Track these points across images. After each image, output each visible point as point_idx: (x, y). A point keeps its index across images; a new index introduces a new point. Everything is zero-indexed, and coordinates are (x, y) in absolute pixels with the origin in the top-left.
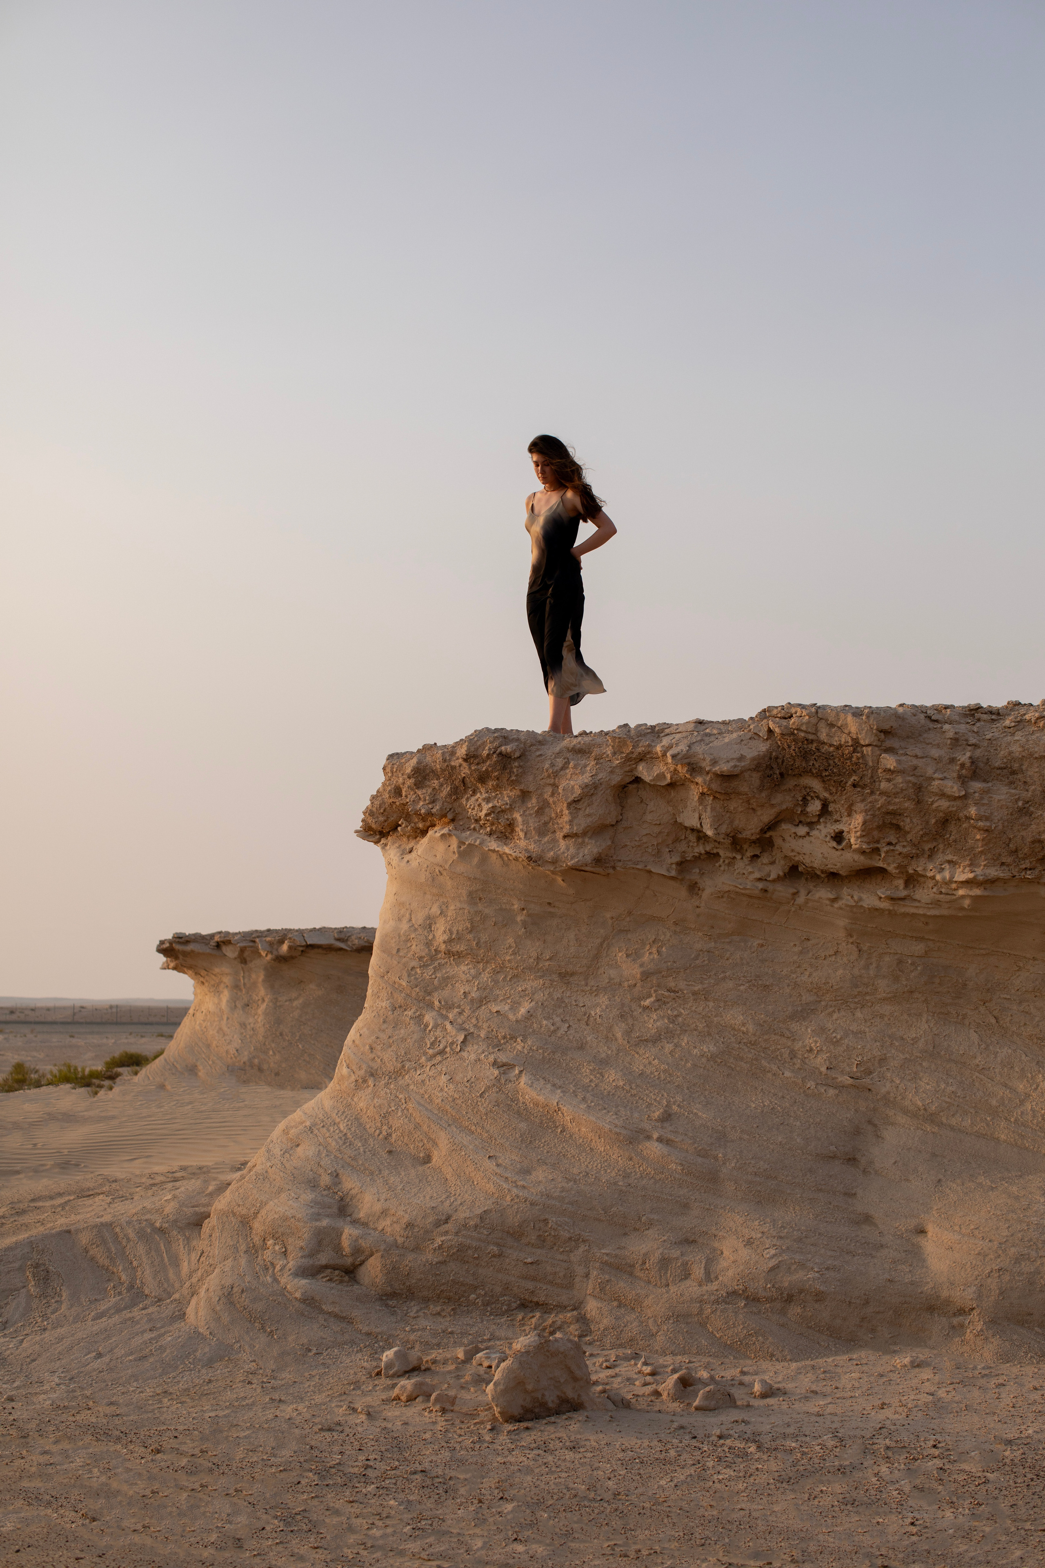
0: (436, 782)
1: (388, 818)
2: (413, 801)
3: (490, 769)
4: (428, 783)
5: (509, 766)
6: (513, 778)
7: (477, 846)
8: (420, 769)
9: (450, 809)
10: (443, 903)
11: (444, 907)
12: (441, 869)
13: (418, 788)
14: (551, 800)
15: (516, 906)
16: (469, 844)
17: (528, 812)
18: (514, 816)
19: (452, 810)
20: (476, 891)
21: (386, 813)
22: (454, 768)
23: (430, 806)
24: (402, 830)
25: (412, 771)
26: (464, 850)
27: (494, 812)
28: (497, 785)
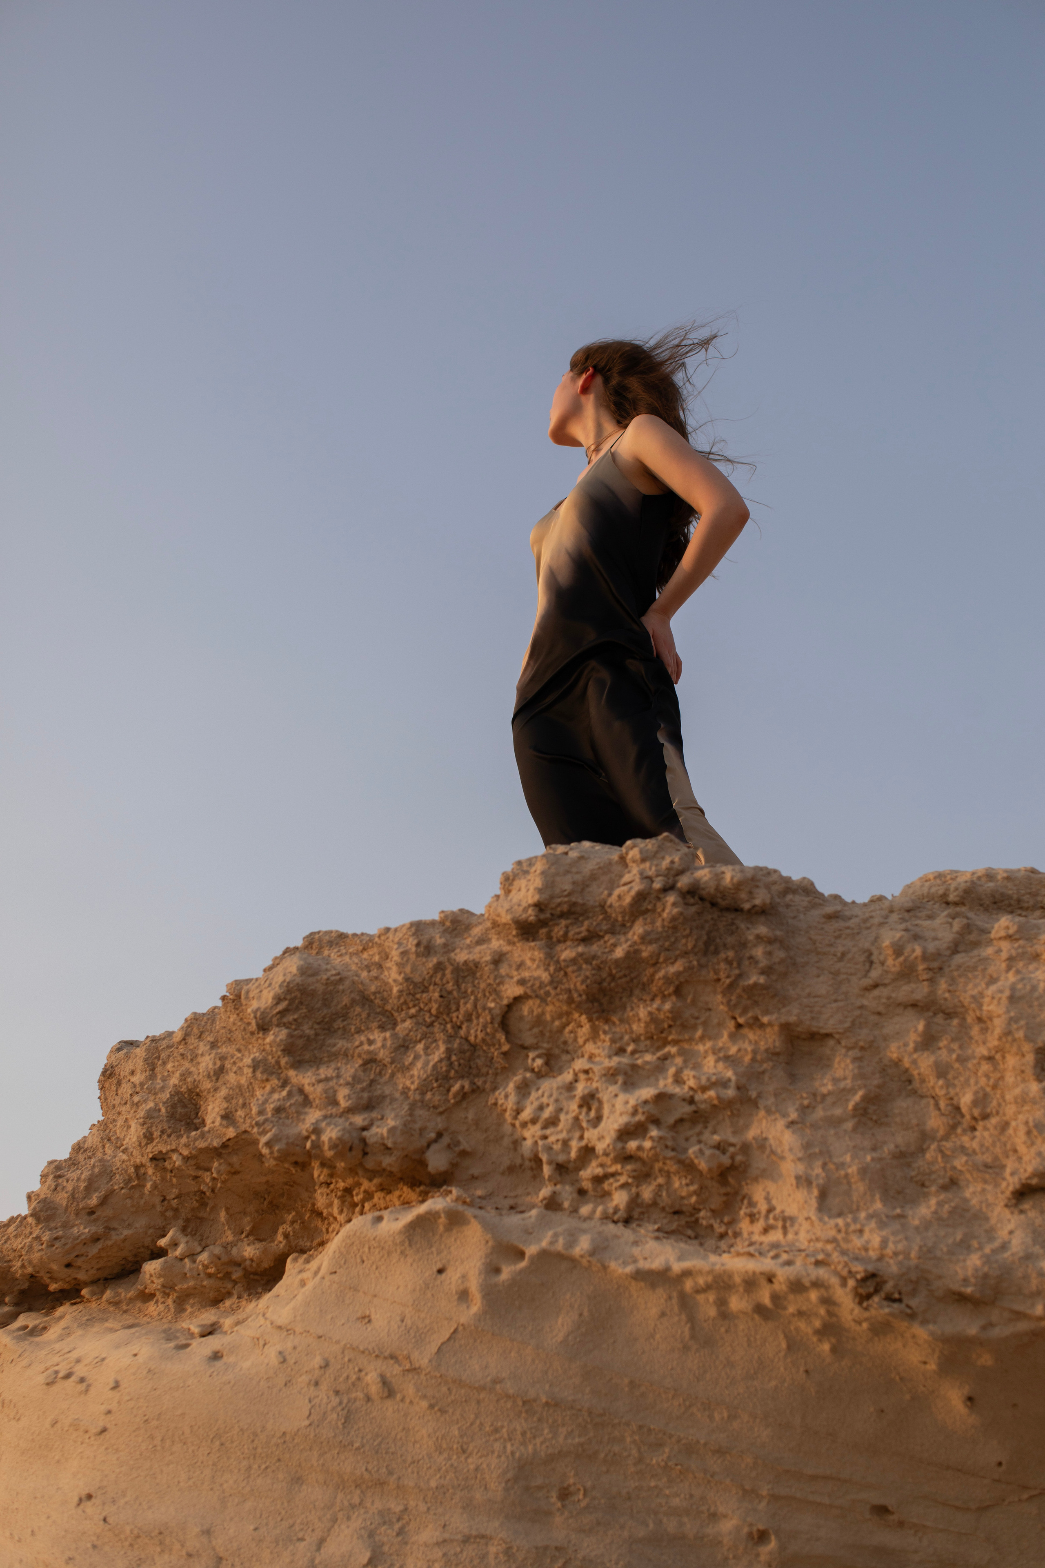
0: (377, 1036)
1: (108, 1229)
2: (278, 1110)
3: (646, 952)
4: (341, 1044)
5: (730, 940)
6: (755, 978)
7: (573, 1262)
8: (313, 994)
9: (440, 1135)
10: (385, 1517)
11: (387, 1534)
12: (393, 1370)
13: (298, 1064)
14: (925, 1063)
15: (727, 1526)
16: (544, 1254)
17: (819, 1113)
18: (752, 1133)
19: (446, 1140)
20: (551, 1459)
21: (107, 1212)
22: (469, 971)
23: (359, 1120)
24: (165, 1272)
25: (278, 1000)
26: (514, 1282)
27: (656, 1122)
28: (676, 1015)
